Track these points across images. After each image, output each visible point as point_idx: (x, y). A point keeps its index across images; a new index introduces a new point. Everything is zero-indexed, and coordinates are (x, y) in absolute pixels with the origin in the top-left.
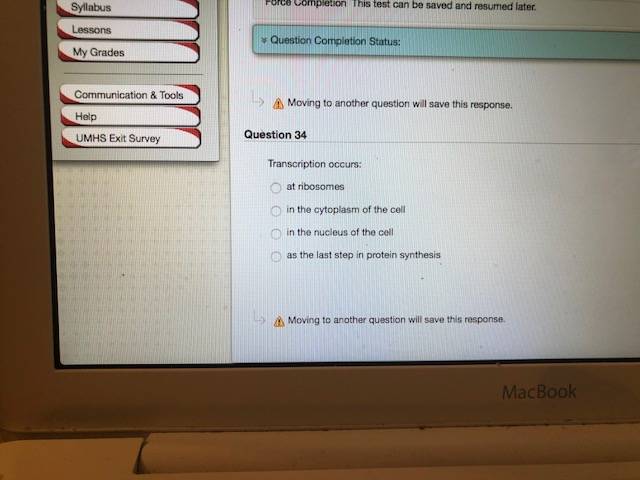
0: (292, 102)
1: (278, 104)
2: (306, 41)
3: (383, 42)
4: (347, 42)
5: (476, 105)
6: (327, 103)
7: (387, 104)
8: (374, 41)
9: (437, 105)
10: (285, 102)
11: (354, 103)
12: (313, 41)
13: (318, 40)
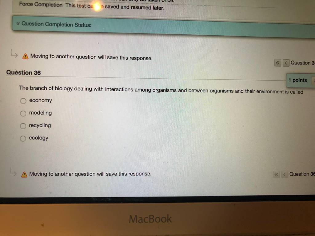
0: (33, 56)
1: (25, 57)
2: (41, 24)
3: (82, 25)
4: (62, 25)
5: (133, 58)
6: (52, 57)
7: (84, 57)
8: (77, 25)
9: (112, 58)
10: (29, 56)
11: (66, 56)
12: (44, 24)
13: (47, 24)
